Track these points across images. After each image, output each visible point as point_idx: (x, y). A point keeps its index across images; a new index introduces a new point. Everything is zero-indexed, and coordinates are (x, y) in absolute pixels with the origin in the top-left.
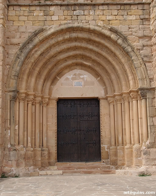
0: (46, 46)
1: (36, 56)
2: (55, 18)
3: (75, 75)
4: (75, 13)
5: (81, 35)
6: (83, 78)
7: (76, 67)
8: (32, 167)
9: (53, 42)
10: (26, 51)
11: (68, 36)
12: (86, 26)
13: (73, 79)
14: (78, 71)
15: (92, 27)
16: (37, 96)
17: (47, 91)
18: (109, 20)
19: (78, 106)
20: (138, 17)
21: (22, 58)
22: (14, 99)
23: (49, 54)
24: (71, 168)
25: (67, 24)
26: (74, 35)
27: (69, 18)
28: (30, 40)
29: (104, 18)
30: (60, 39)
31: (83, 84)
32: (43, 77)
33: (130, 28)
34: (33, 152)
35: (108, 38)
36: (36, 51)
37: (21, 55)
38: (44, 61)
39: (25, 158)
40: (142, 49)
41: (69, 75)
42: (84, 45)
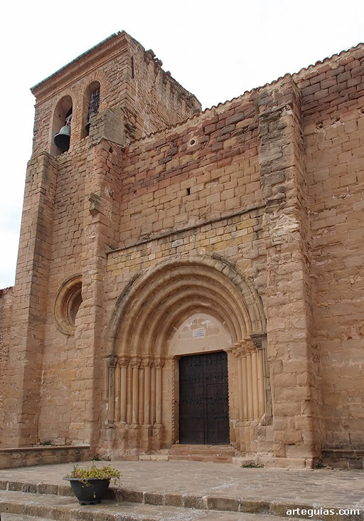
0: (146, 293)
1: (136, 308)
2: (152, 257)
3: (195, 321)
4: (174, 244)
5: (182, 271)
6: (205, 325)
7: (195, 310)
8: (135, 449)
9: (152, 287)
10: (123, 305)
11: (169, 276)
12: (184, 259)
13: (193, 327)
14: (198, 316)
15: (191, 259)
16: (144, 358)
17: (159, 349)
18: (213, 244)
19: (205, 363)
20: (251, 230)
21: (119, 314)
22: (113, 365)
23: (153, 302)
24: (183, 453)
25: (163, 261)
26: (175, 273)
27: (167, 253)
28: (126, 290)
29: (206, 243)
30: (160, 281)
31: (204, 333)
32: (151, 332)
33: (239, 249)
34: (136, 430)
35: (212, 269)
36: (136, 302)
37: (117, 310)
38: (148, 311)
39: (124, 438)
40: (256, 277)
41: (188, 323)
42: (191, 282)
